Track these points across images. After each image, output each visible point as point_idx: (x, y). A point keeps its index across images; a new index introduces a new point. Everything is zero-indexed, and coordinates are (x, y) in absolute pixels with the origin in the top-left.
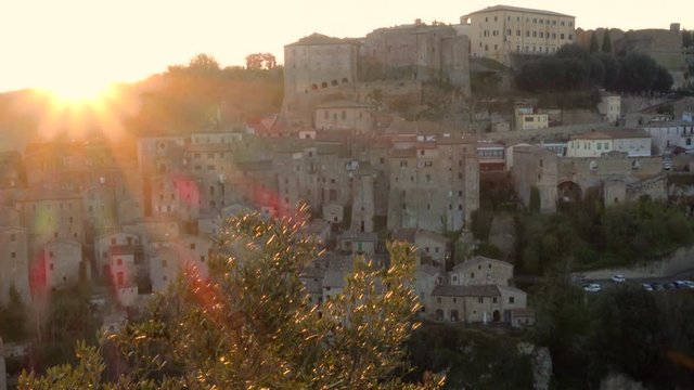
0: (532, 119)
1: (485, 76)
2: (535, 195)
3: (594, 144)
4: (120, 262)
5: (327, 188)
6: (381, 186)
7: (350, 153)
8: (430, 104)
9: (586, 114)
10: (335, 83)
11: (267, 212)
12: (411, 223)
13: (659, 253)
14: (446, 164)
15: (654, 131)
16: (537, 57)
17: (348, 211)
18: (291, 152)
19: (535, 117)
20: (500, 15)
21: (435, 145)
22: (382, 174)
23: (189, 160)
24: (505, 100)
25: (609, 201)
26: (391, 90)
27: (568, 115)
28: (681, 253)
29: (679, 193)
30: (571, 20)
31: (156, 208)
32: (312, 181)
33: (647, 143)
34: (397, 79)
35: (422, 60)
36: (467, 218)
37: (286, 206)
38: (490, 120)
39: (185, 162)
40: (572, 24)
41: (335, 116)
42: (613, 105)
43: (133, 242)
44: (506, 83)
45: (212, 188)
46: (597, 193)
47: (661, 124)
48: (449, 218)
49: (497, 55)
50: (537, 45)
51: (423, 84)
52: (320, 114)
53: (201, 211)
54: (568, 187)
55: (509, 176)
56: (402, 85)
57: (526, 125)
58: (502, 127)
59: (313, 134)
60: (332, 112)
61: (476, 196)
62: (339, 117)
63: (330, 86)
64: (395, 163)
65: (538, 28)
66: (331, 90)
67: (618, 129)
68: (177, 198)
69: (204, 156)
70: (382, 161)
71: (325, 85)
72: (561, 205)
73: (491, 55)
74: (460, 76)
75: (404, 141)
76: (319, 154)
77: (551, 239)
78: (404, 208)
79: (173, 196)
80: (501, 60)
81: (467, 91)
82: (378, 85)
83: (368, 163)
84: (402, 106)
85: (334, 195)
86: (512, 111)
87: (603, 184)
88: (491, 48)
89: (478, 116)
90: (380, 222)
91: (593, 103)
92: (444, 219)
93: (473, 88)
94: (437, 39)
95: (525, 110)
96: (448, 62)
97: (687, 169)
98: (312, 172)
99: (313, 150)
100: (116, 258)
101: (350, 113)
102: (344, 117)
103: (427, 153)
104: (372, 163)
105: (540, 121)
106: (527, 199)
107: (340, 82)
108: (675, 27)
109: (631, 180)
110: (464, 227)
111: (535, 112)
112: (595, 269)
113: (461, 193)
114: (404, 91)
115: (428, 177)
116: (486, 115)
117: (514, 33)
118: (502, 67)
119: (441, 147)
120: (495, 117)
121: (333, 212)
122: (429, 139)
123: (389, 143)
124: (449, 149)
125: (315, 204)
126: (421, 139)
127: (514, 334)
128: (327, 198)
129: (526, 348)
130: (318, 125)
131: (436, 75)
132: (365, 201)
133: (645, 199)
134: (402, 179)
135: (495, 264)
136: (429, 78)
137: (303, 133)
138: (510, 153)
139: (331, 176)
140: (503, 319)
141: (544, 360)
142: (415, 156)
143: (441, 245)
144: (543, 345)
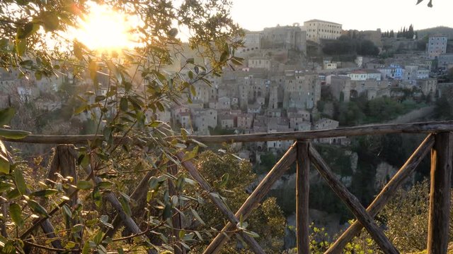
0: (330, 65)
1: (311, 47)
2: (342, 95)
3: (360, 75)
4: (184, 119)
5: (257, 91)
6: (281, 91)
7: (266, 77)
8: (291, 58)
9: (350, 64)
10: (253, 49)
11: (235, 100)
12: (293, 105)
13: (392, 117)
14: (307, 82)
15: (381, 70)
16: (330, 40)
17: (267, 100)
18: (244, 77)
19: (332, 64)
20: (316, 23)
21: (303, 75)
22: (280, 86)
24: (320, 57)
25: (370, 98)
26: (275, 52)
27: (344, 64)
28: (400, 117)
29: (395, 95)
30: (340, 26)
32: (251, 88)
33: (379, 75)
34: (277, 48)
35: (288, 41)
36: (315, 103)
37: (243, 98)
38: (314, 65)
40: (341, 28)
42: (360, 60)
43: (188, 111)
44: (319, 51)
45: (213, 90)
46: (364, 95)
47: (384, 68)
48: (308, 104)
49: (314, 39)
50: (328, 35)
51: (289, 50)
52: (250, 62)
53: (209, 99)
54: (353, 92)
55: (329, 87)
56: (280, 50)
57: (328, 67)
58: (319, 69)
59: (248, 70)
60: (255, 61)
61: (319, 95)
62: (258, 63)
63: (251, 50)
64: (287, 81)
65: (329, 29)
66: (251, 52)
67: (364, 69)
68: (200, 94)
70: (280, 81)
71: (248, 50)
72: (351, 99)
73: (312, 39)
74: (303, 48)
75: (289, 73)
76: (254, 77)
77: (351, 112)
78: (290, 99)
80: (316, 41)
81: (305, 53)
82: (270, 50)
83: (275, 82)
84: (280, 59)
85: (259, 94)
86: (322, 62)
87: (367, 91)
88: (312, 37)
89: (309, 64)
90: (280, 105)
91: (353, 59)
92: (306, 104)
93: (307, 52)
95: (328, 62)
96: (298, 41)
97: (397, 86)
98: (251, 84)
99: (252, 75)
100: (183, 117)
101: (263, 61)
102: (260, 62)
103: (300, 77)
105: (334, 66)
106: (338, 97)
107: (255, 49)
108: (379, 30)
109: (378, 90)
110: (313, 107)
112: (368, 123)
113: (313, 94)
114: (280, 53)
115: (300, 87)
116: (312, 63)
117: (321, 30)
118: (317, 44)
119: (306, 75)
120: (316, 64)
121: (261, 101)
122: (300, 72)
123: (283, 73)
124: (309, 76)
125: (252, 97)
126: (297, 72)
127: (343, 147)
128: (257, 94)
129: (348, 153)
130: (250, 66)
131: (293, 47)
132: (274, 97)
133: (385, 97)
134: (290, 88)
135: (332, 121)
136: (290, 48)
137: (244, 69)
138: (329, 78)
139: (259, 86)
140: (337, 142)
141: (355, 157)
142: (295, 79)
143: (309, 114)
144: (355, 151)
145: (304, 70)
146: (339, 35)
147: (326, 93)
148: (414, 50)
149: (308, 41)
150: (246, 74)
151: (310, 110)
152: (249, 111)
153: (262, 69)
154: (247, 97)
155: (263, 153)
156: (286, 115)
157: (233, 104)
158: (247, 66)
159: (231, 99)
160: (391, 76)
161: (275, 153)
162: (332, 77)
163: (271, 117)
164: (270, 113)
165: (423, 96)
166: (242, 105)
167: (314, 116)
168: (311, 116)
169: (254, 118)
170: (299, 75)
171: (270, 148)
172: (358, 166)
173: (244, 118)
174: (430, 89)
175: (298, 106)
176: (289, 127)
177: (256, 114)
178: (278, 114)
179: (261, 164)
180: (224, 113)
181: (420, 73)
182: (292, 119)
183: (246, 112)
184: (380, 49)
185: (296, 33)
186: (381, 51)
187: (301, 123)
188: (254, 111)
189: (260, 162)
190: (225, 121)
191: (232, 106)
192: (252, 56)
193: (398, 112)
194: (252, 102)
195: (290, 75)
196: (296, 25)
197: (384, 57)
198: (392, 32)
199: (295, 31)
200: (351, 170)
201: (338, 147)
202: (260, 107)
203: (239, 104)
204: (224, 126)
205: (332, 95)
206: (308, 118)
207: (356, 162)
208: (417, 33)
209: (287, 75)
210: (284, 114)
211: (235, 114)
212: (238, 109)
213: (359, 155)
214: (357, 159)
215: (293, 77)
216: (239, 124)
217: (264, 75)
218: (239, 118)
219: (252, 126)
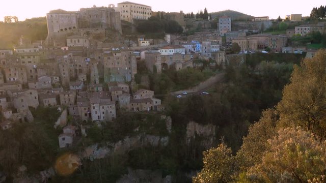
0: (144, 42)
1: (126, 26)
2: (155, 68)
3: (168, 51)
5: (77, 69)
6: (101, 67)
7: (86, 55)
8: (109, 37)
9: (161, 41)
10: (70, 28)
11: (56, 78)
12: (113, 79)
13: (195, 84)
14: (124, 58)
15: (185, 46)
16: (142, 20)
17: (88, 77)
18: (63, 55)
19: (145, 41)
21: (119, 52)
22: (99, 62)
23: (19, 59)
24: (134, 36)
25: (178, 69)
26: (93, 31)
27: (155, 41)
28: (201, 84)
29: (197, 65)
30: (150, 8)
31: (8, 79)
32: (71, 66)
33: (184, 50)
34: (94, 27)
35: (104, 20)
36: (133, 77)
37: (64, 76)
38: (129, 43)
39: (18, 60)
40: (150, 9)
41: (75, 41)
42: (168, 37)
43: (3, 93)
44: (133, 30)
45: (31, 70)
46: (173, 66)
47: (187, 44)
48: (127, 77)
49: (128, 19)
50: (140, 16)
51: (105, 29)
52: (68, 41)
53: (28, 80)
54: (164, 65)
55: (143, 62)
56: (97, 30)
57: (142, 44)
58: (135, 45)
59: (67, 48)
60: (73, 40)
61: (136, 69)
62: (77, 42)
64: (106, 58)
65: (141, 10)
66: (69, 31)
67: (172, 45)
68: (17, 75)
69: (26, 57)
70: (99, 58)
71: (66, 29)
72: (162, 71)
73: (126, 19)
74: (118, 27)
75: (107, 50)
76: (73, 56)
77: (163, 82)
78: (110, 74)
79: (15, 74)
80: (130, 21)
81: (121, 32)
82: (88, 30)
83: (94, 59)
84: (98, 37)
85: (81, 71)
86: (137, 40)
87: (175, 64)
88: (126, 17)
89: (125, 41)
90: (101, 80)
91: (163, 37)
92: (125, 78)
93: (123, 31)
94: (109, 13)
95: (142, 39)
96: (113, 21)
97: (197, 58)
98: (71, 62)
99: (71, 54)
101: (81, 40)
102: (79, 41)
103: (117, 54)
104: (96, 58)
105: (147, 43)
106: (152, 69)
107: (72, 28)
109: (183, 62)
110: (132, 80)
111: (145, 40)
112: (177, 90)
113: (130, 68)
114: (98, 32)
115: (118, 63)
116: (128, 41)
117: (133, 12)
118: (131, 24)
119: (122, 52)
120: (131, 42)
121: (82, 77)
122: (117, 49)
123: (101, 51)
124: (125, 53)
125: (74, 75)
126: (113, 49)
127: (159, 113)
128: (78, 72)
129: (164, 117)
130: (68, 45)
131: (109, 26)
132: (95, 73)
133: (188, 68)
134: (109, 64)
135: (148, 91)
136: (106, 27)
137: (63, 48)
138: (143, 53)
139: (79, 64)
140: (154, 109)
141: (170, 120)
142: (113, 55)
143: (128, 87)
144: (169, 115)
145: (120, 48)
146: (150, 16)
147: (142, 66)
148: (209, 28)
149: (123, 21)
150: (66, 52)
151: (129, 83)
152: (71, 88)
153: (81, 47)
154: (68, 75)
155: (88, 127)
156: (108, 90)
157: (54, 82)
158: (66, 45)
159: (52, 78)
160: (193, 50)
161: (99, 125)
162: (145, 53)
163: (93, 92)
164: (92, 88)
165: (217, 65)
166: (64, 83)
167: (133, 88)
168: (130, 88)
169: (77, 94)
170: (116, 52)
171: (95, 121)
172: (172, 127)
173: (67, 96)
174: (221, 59)
175: (118, 80)
176: (111, 100)
177: (78, 90)
178: (100, 89)
179: (86, 137)
180: (45, 92)
181: (213, 47)
182: (113, 93)
183: (69, 90)
184: (184, 28)
185: (111, 13)
186: (185, 30)
187: (121, 95)
188: (77, 88)
189: (86, 135)
190: (47, 100)
191: (53, 85)
192: (70, 35)
193: (200, 79)
194: (74, 79)
195: (109, 52)
196: (112, 7)
197: (187, 34)
198: (192, 14)
199: (110, 12)
200: (167, 131)
201: (155, 113)
202: (82, 84)
203: (60, 82)
204: (46, 105)
205: (147, 69)
206: (127, 90)
207: (170, 124)
208: (210, 15)
209: (106, 52)
210: (106, 89)
211: (57, 92)
212: (59, 87)
213: (172, 118)
214: (170, 121)
215: (111, 54)
216: (62, 101)
217: (83, 53)
218: (62, 96)
219: (76, 102)
